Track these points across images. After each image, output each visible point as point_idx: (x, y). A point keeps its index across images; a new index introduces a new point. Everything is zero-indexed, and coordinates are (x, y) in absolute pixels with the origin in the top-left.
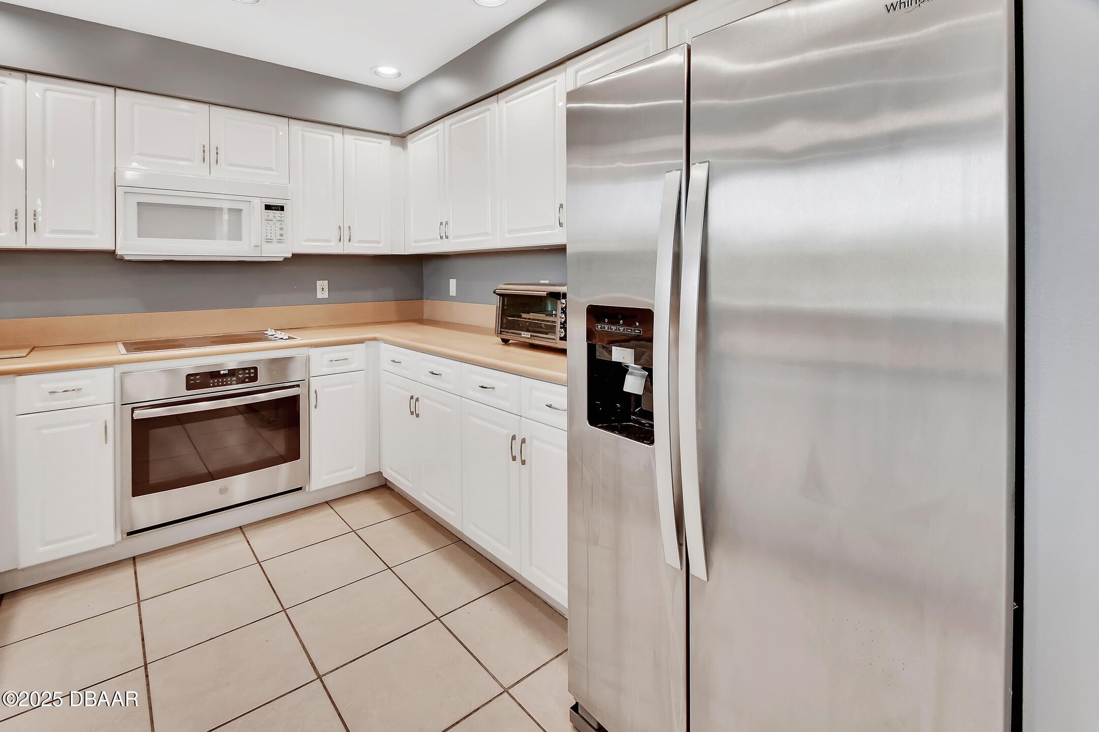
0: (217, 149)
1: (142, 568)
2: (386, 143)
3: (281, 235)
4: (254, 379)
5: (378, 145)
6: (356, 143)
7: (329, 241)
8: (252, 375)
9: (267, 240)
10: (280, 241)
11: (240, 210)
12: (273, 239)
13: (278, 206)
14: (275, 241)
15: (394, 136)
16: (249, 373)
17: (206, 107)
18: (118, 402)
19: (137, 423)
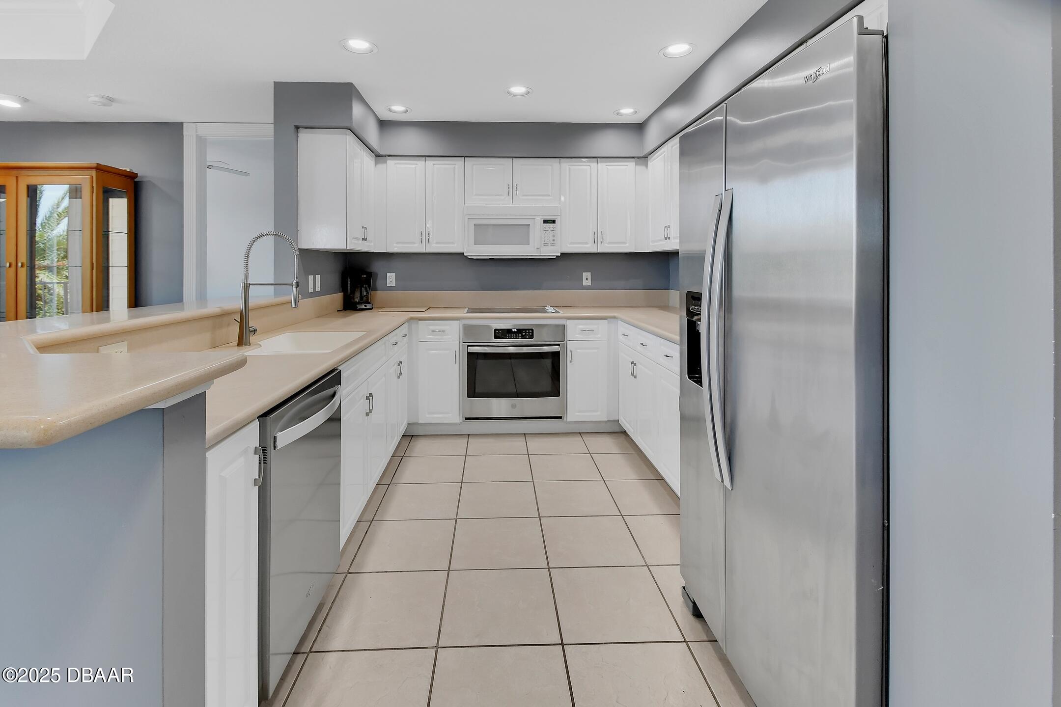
0: (517, 186)
1: (472, 440)
2: (631, 165)
3: (554, 241)
4: (532, 337)
5: (625, 167)
6: (607, 168)
7: (587, 243)
8: (531, 334)
9: (545, 245)
10: (553, 245)
11: (529, 225)
13: (552, 220)
14: (549, 244)
15: (638, 158)
16: (529, 333)
17: (510, 160)
18: (461, 340)
19: (470, 355)
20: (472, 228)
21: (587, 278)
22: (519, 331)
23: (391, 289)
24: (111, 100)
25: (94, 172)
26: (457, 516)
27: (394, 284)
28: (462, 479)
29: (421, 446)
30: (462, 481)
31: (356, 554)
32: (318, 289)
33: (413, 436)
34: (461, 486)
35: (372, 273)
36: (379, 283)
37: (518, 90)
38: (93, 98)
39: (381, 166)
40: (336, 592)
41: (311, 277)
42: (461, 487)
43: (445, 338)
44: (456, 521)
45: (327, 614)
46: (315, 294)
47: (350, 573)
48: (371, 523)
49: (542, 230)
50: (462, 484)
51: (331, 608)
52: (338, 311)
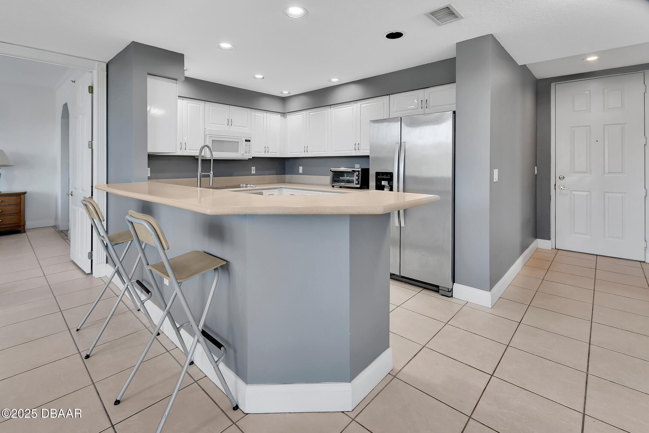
0: (232, 120)
3: (249, 150)
6: (270, 116)
7: (262, 152)
11: (238, 142)
12: (247, 152)
13: (249, 140)
15: (282, 113)
17: (228, 106)
20: (211, 142)
21: (253, 170)
37: (259, 76)
49: (244, 145)
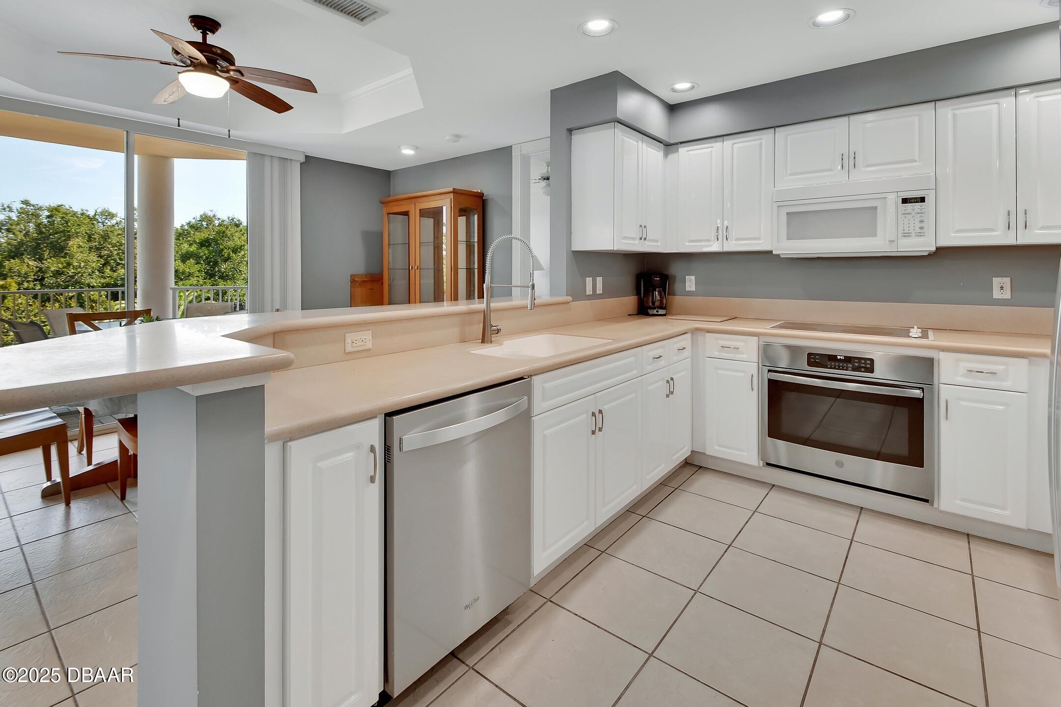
0: (855, 154)
1: (773, 494)
3: (921, 228)
4: (870, 370)
8: (868, 366)
9: (904, 235)
10: (920, 235)
11: (876, 208)
12: (911, 233)
14: (913, 234)
16: (866, 364)
17: (846, 119)
18: (760, 363)
19: (771, 382)
20: (784, 218)
21: (1001, 287)
22: (848, 359)
23: (690, 294)
24: (458, 136)
25: (452, 195)
26: (699, 588)
27: (694, 289)
28: (733, 542)
29: (704, 483)
30: (731, 544)
31: (568, 583)
32: (599, 291)
33: (701, 467)
34: (727, 549)
35: (668, 275)
36: (677, 287)
38: (447, 138)
39: (672, 157)
40: (528, 616)
41: (589, 280)
42: (726, 551)
43: (738, 356)
44: (695, 593)
45: (507, 636)
46: (594, 296)
47: (551, 601)
48: (601, 553)
49: (900, 213)
50: (729, 547)
51: (514, 630)
52: (629, 315)
